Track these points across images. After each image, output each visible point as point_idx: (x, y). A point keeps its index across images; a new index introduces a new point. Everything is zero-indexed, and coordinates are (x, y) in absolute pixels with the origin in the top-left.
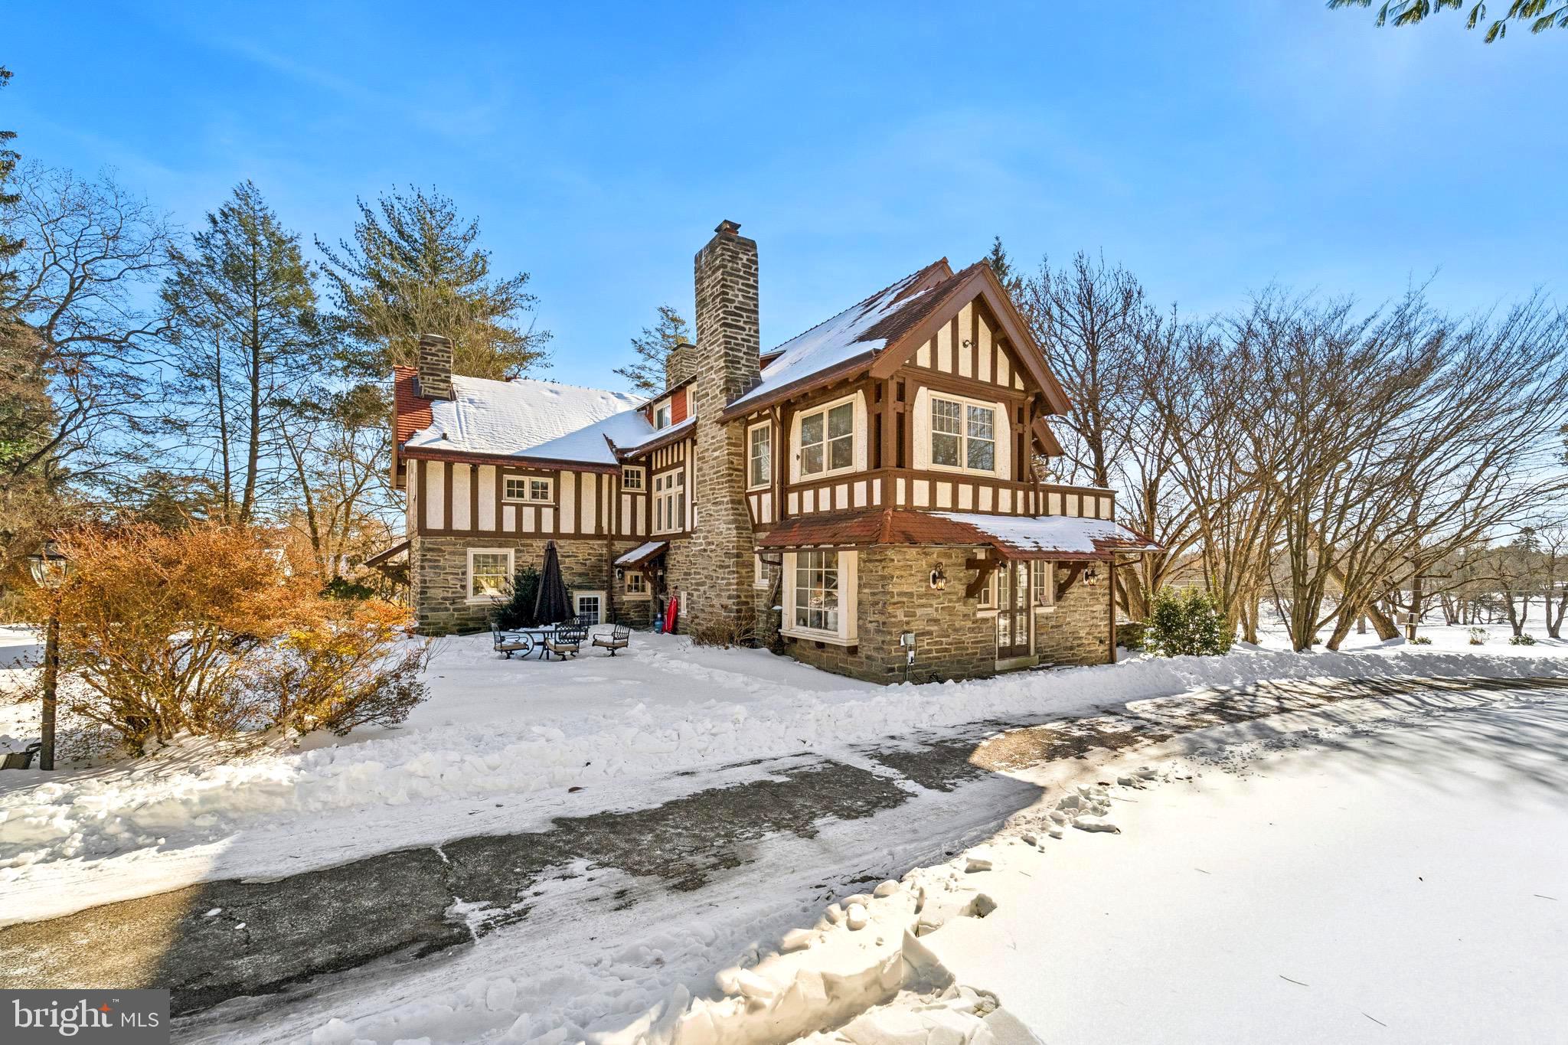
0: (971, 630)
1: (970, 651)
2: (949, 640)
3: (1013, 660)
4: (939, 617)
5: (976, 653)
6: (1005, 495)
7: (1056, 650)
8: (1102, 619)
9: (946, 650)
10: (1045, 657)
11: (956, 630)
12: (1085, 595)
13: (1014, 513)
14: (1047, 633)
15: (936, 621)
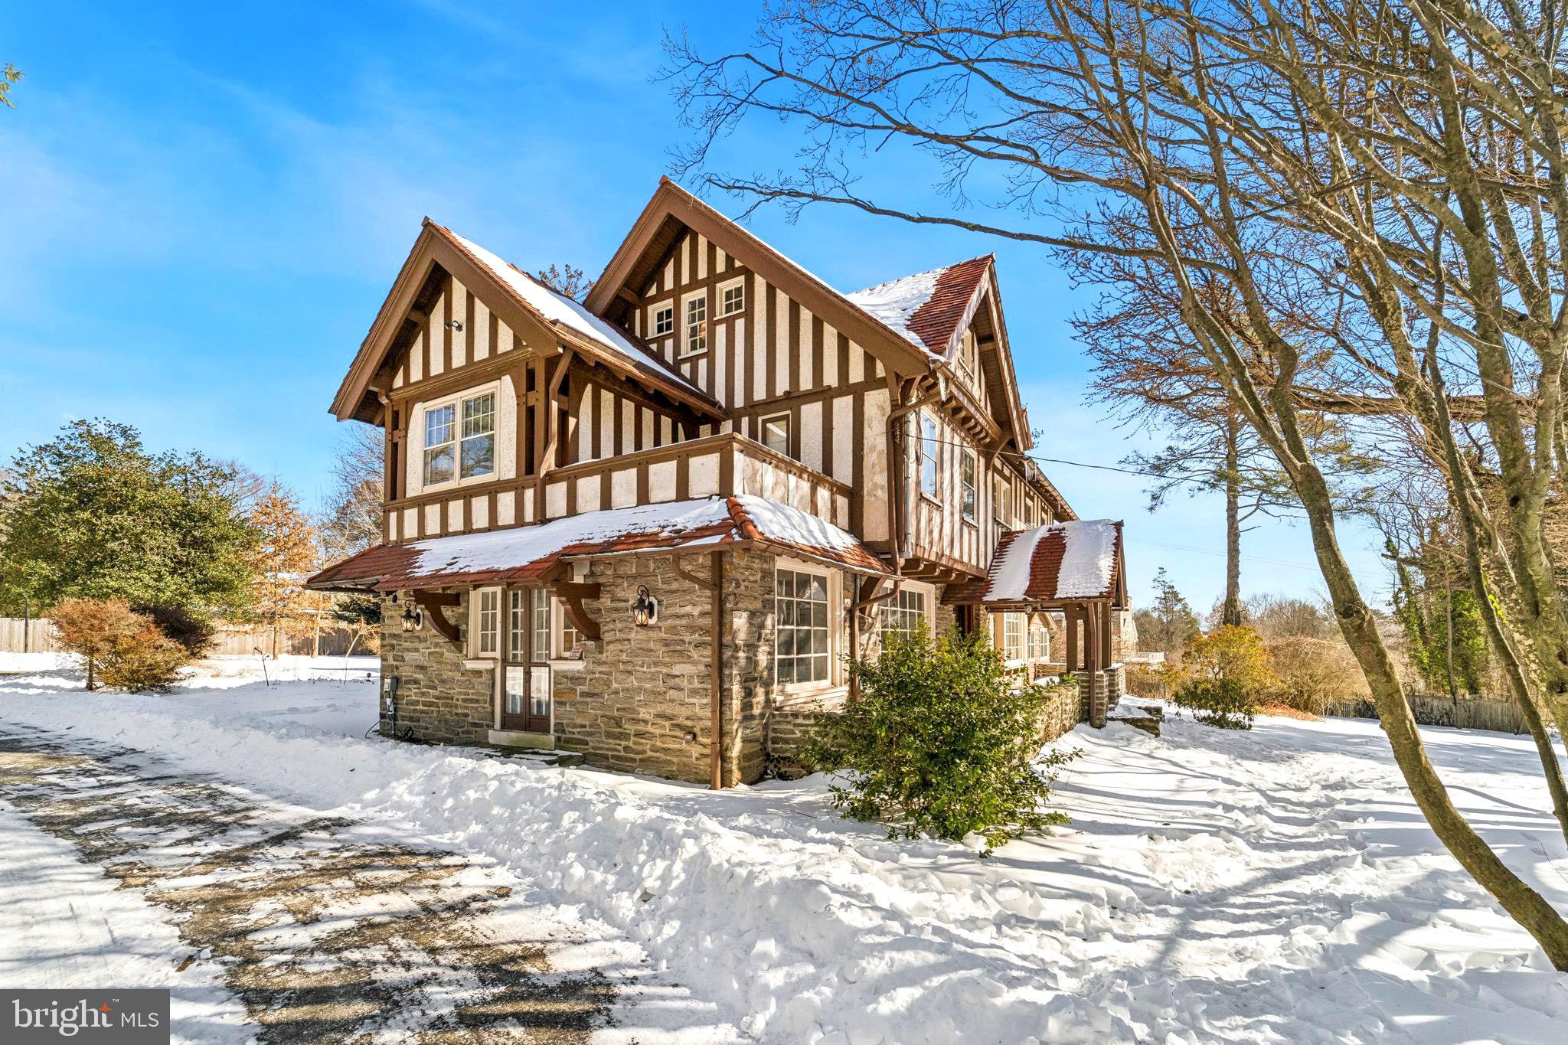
0: (460, 684)
1: (460, 711)
2: (436, 693)
3: (522, 735)
4: (426, 664)
5: (467, 715)
6: (506, 501)
7: (590, 734)
8: (694, 692)
9: (431, 704)
10: (567, 741)
11: (443, 682)
12: (652, 645)
13: (520, 523)
14: (573, 704)
15: (422, 668)
